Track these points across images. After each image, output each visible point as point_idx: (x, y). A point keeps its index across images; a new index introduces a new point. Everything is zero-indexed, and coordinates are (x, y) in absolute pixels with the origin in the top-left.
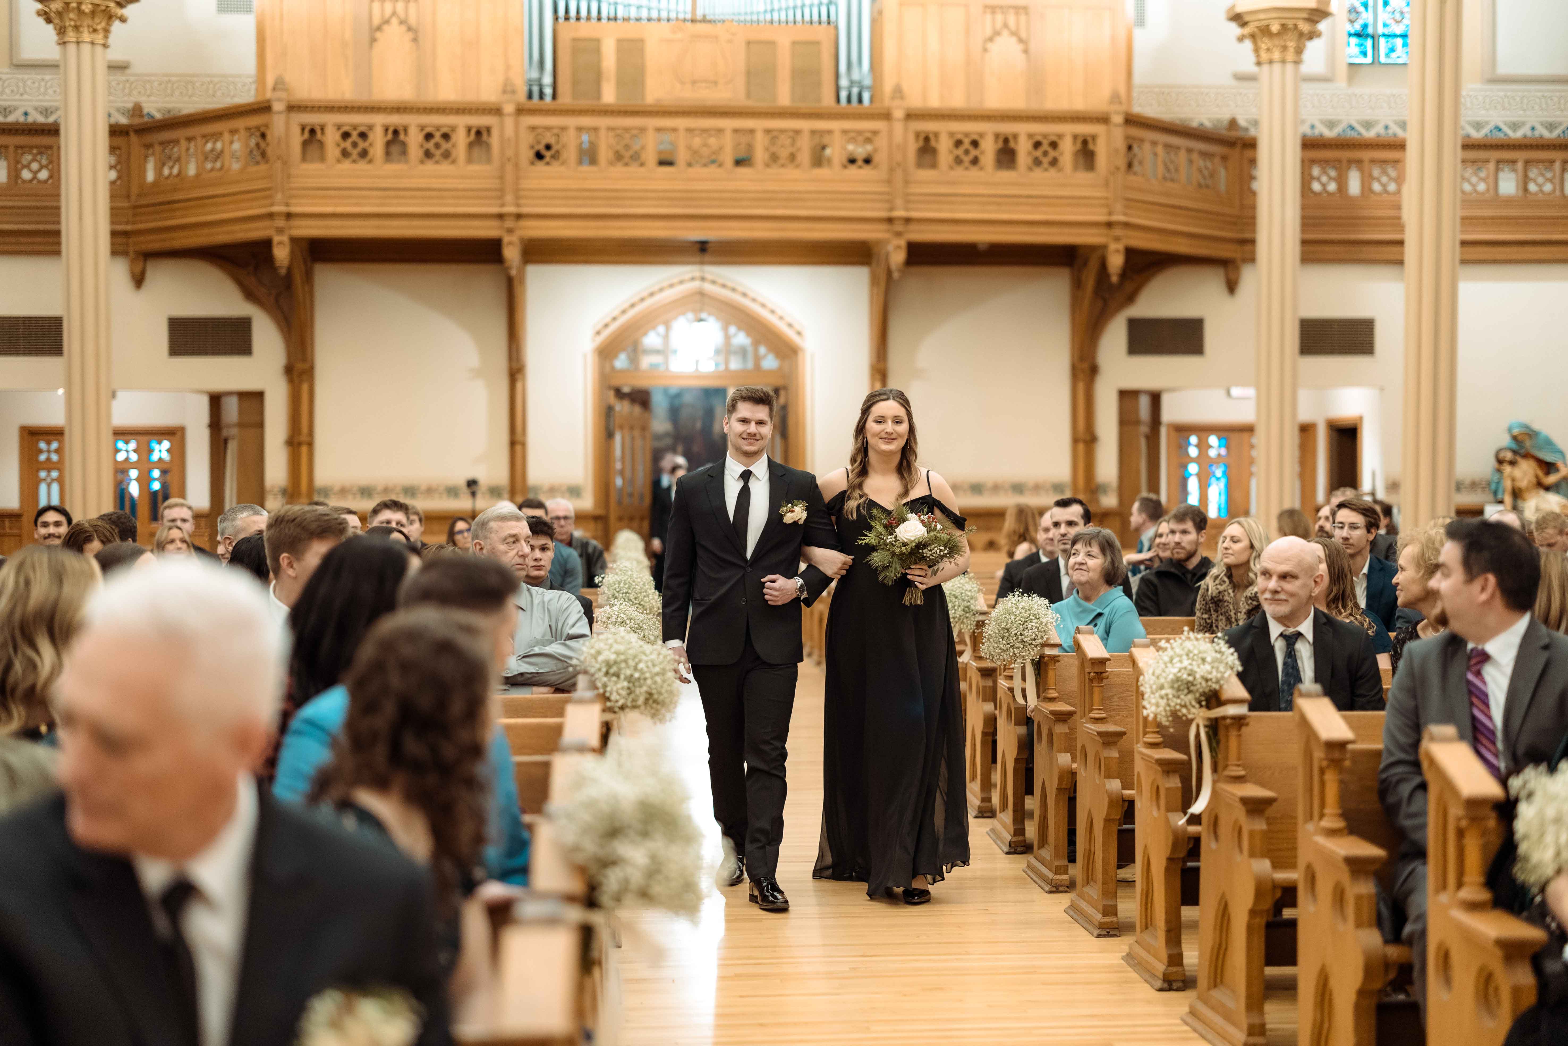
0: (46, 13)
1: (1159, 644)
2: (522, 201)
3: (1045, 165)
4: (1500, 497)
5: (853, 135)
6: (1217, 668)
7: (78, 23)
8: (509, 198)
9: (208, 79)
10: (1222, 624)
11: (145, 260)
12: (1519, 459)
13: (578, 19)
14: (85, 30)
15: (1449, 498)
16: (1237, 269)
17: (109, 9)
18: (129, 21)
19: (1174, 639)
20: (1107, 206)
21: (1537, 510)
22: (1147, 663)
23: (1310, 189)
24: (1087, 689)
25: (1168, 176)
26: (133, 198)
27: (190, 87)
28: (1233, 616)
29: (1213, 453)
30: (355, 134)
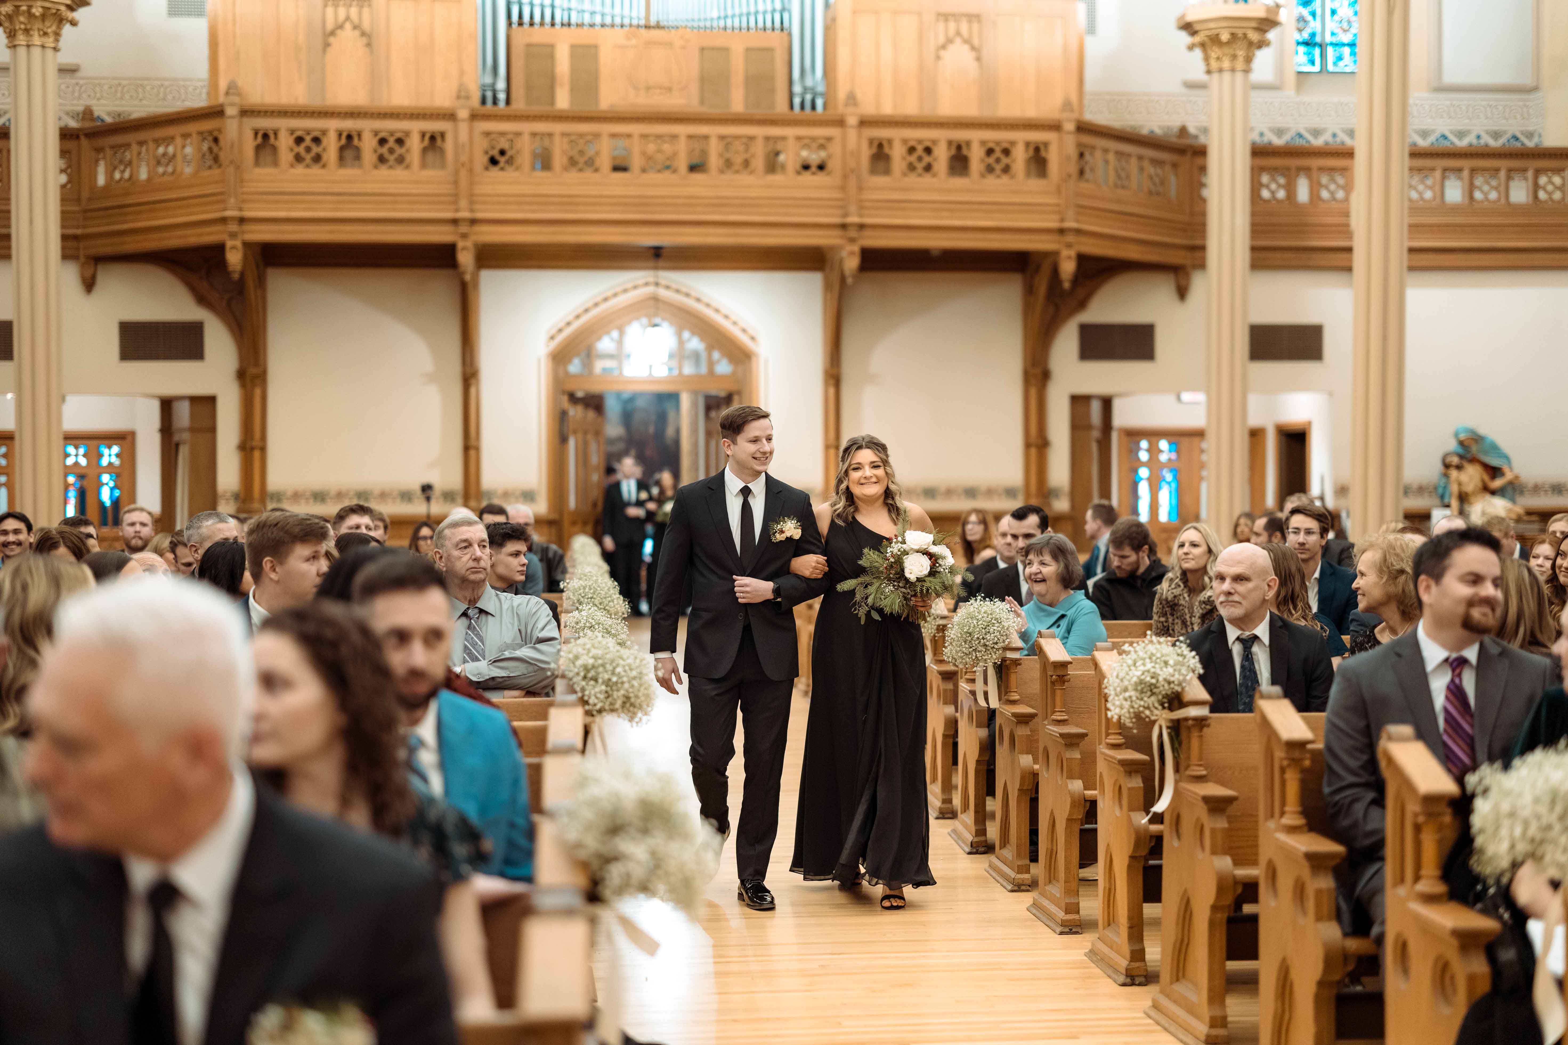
1: (1123, 648)
2: (477, 207)
3: (998, 172)
4: (1446, 500)
5: (806, 141)
6: (1180, 671)
7: (29, 27)
8: (463, 203)
9: (159, 83)
10: (1178, 628)
11: (96, 265)
12: (1466, 464)
13: (532, 24)
14: (36, 34)
15: (1398, 503)
16: (1187, 275)
17: (59, 12)
18: (80, 25)
19: (1138, 643)
20: (1059, 212)
21: (1484, 513)
22: (1109, 666)
23: (1259, 196)
24: (1049, 692)
25: (1119, 183)
26: (84, 201)
27: (140, 90)
28: (1188, 619)
29: (1163, 458)
30: (308, 139)
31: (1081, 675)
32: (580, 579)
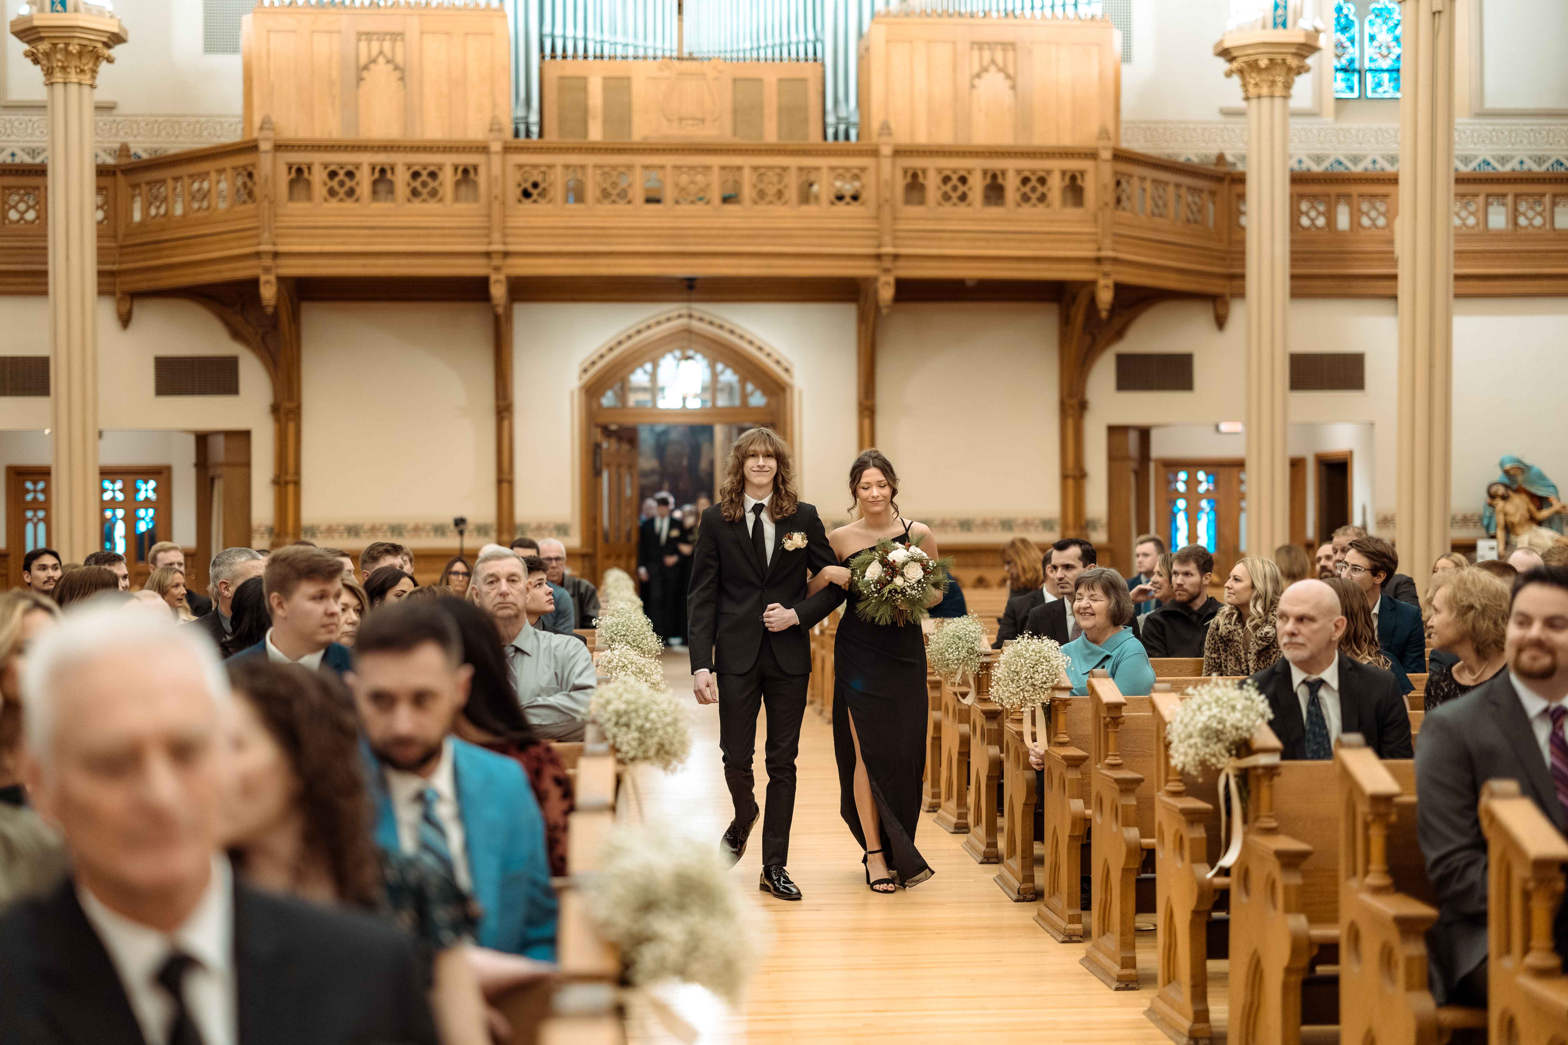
0: (33, 54)
1: (1183, 689)
2: (510, 239)
3: (1034, 201)
4: (1492, 532)
5: (840, 171)
6: (1248, 717)
7: (66, 64)
8: (496, 236)
9: (195, 119)
10: (1231, 665)
11: (132, 300)
12: (1511, 493)
13: (564, 57)
14: (73, 71)
15: (1445, 534)
16: (1226, 304)
17: (96, 50)
18: (116, 62)
19: (1202, 685)
20: (1096, 241)
21: (1531, 544)
22: (1171, 710)
23: (1299, 224)
24: (1102, 735)
25: (1156, 211)
26: (120, 237)
27: (176, 127)
29: (1202, 488)
30: (342, 173)
31: (1135, 717)
32: (613, 615)
